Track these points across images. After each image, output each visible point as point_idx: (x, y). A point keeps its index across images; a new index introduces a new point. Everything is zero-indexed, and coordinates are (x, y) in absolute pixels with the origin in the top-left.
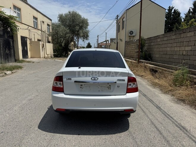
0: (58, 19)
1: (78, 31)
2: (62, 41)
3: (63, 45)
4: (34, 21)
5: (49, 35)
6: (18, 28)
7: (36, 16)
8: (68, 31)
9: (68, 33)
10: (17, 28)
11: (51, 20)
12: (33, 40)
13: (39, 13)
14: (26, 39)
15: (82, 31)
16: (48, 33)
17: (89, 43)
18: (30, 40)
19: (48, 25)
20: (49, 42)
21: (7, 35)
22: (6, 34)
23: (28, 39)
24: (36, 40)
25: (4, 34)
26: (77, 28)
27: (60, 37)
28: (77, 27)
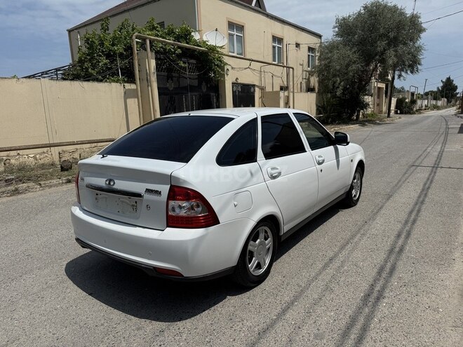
0: (334, 31)
1: (383, 53)
2: (337, 85)
3: (339, 93)
4: (274, 47)
5: (311, 74)
6: (228, 69)
7: (279, 34)
8: (355, 57)
9: (354, 62)
10: (226, 69)
11: (319, 36)
12: (269, 89)
13: (287, 27)
14: (252, 89)
15: (396, 51)
16: (309, 69)
17: (449, 79)
18: (262, 89)
19: (311, 49)
20: (310, 90)
21: (207, 85)
22: (204, 84)
23: (257, 89)
24: (277, 88)
25: (200, 84)
26: (381, 44)
27: (335, 76)
28: (379, 42)
